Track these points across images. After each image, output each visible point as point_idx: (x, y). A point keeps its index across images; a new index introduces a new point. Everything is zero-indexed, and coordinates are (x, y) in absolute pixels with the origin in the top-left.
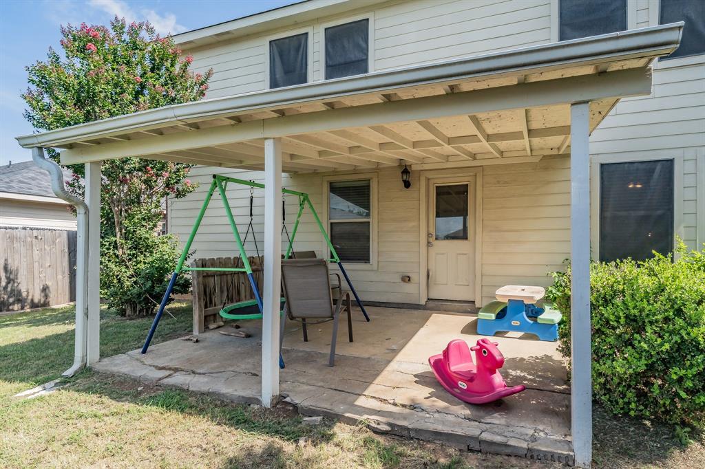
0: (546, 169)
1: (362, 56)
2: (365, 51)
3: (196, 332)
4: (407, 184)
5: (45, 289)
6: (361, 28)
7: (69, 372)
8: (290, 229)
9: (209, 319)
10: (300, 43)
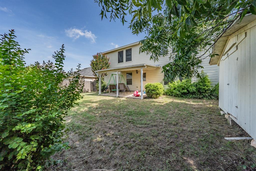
0: (157, 70)
1: (131, 54)
2: (131, 53)
3: (109, 93)
4: (137, 73)
5: (88, 90)
6: (131, 49)
7: (99, 95)
8: (120, 80)
9: (111, 91)
10: (122, 52)
